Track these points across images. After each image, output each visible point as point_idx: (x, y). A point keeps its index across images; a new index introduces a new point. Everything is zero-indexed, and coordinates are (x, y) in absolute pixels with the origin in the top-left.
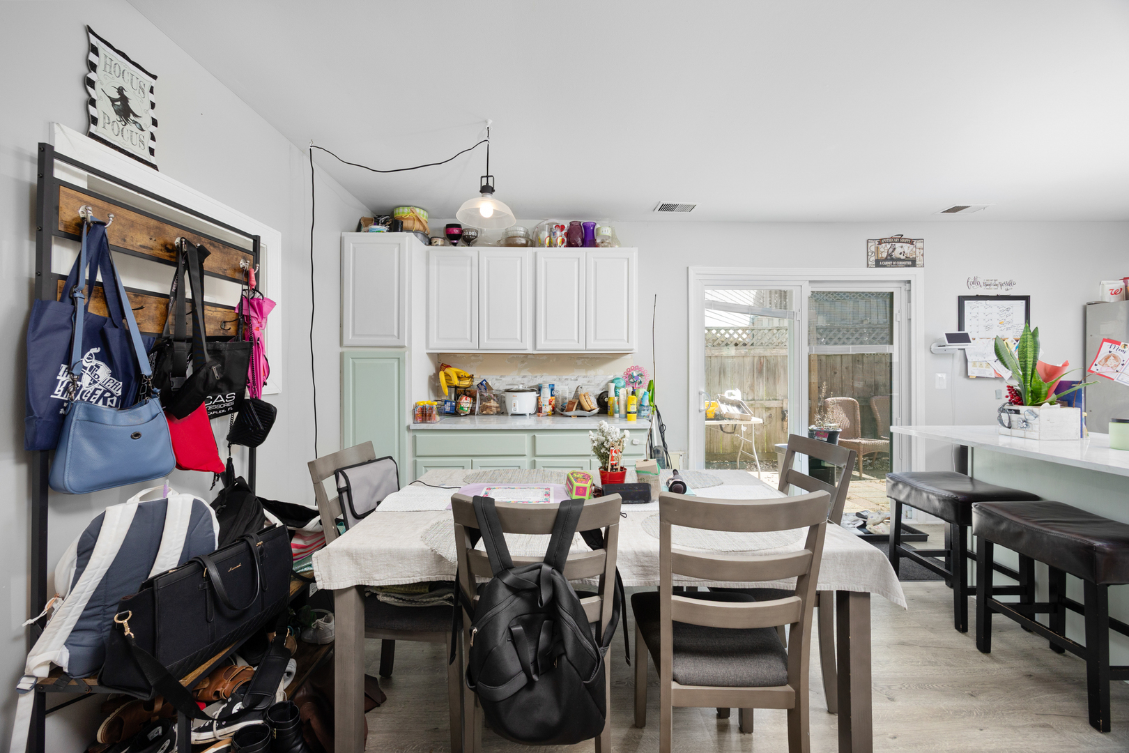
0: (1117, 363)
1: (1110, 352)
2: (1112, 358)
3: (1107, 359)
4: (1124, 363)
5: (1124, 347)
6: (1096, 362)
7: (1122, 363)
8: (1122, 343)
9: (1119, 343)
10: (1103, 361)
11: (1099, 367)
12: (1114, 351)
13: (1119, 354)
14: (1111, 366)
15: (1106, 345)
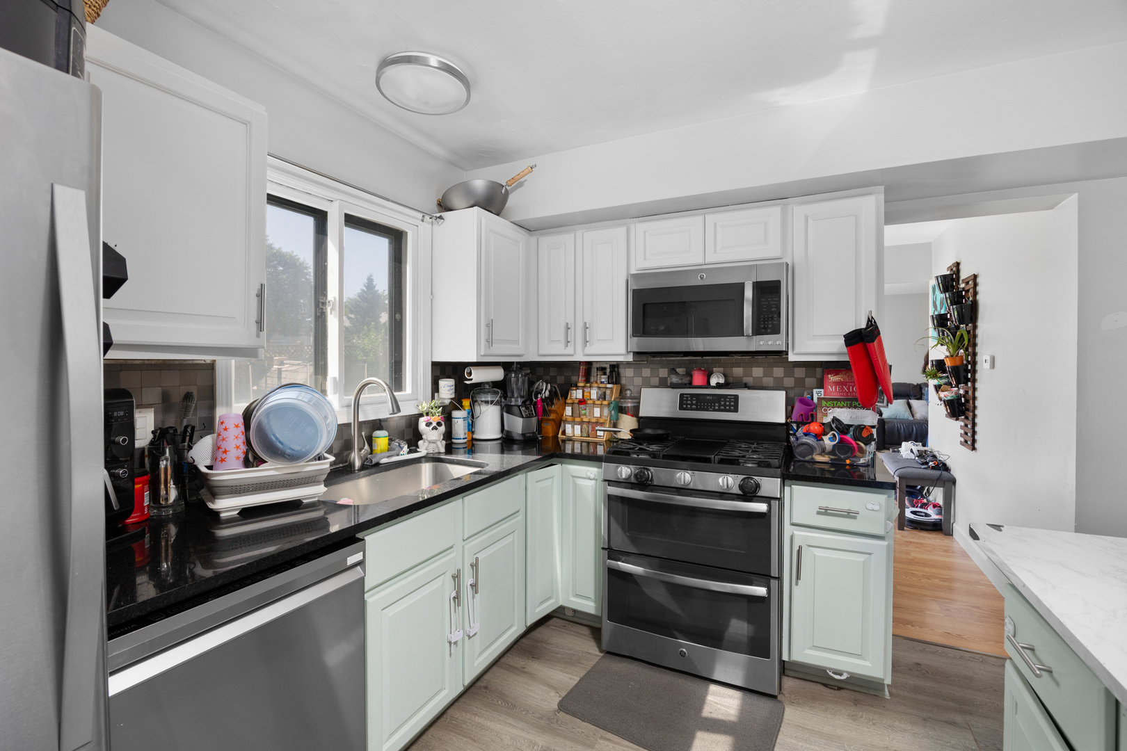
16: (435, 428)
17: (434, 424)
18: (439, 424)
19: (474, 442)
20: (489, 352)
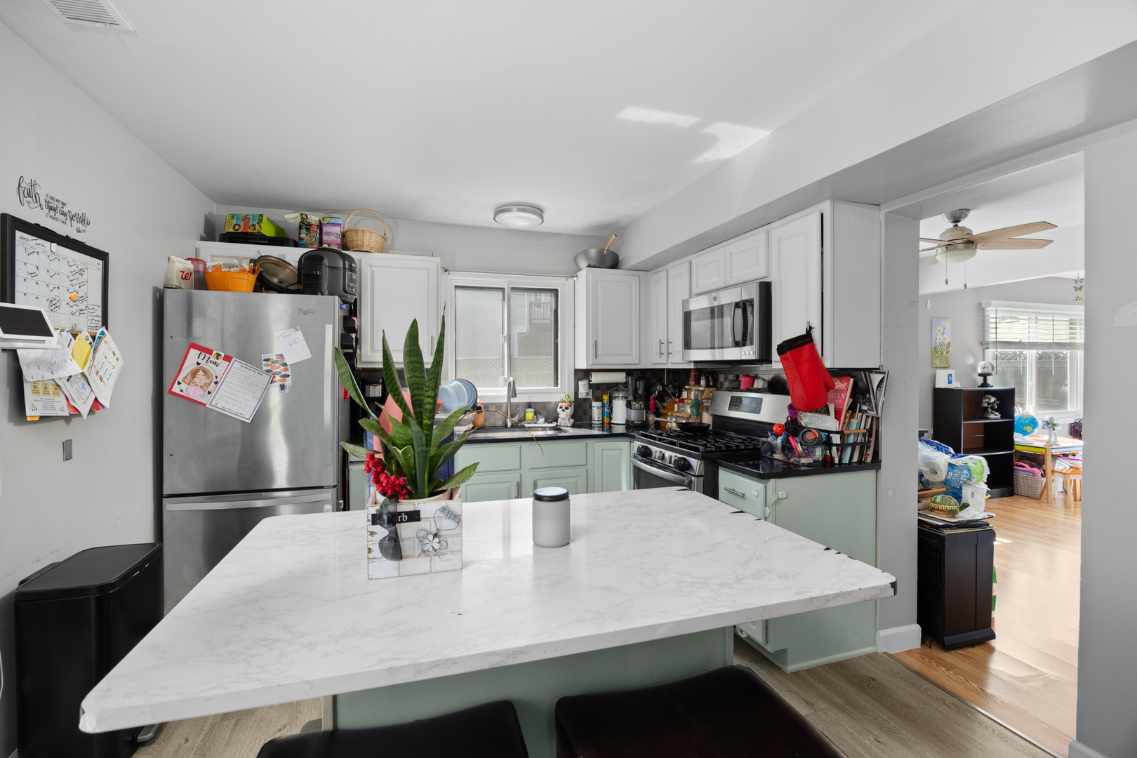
0: (208, 381)
1: (198, 364)
2: (201, 373)
3: (194, 374)
4: (218, 380)
5: (217, 358)
6: (180, 379)
7: (215, 380)
8: (215, 352)
9: (210, 352)
10: (189, 377)
11: (183, 386)
12: (203, 363)
13: (210, 367)
14: (200, 385)
15: (193, 353)
16: (564, 410)
17: (564, 408)
18: (567, 408)
19: (612, 425)
20: (596, 362)
